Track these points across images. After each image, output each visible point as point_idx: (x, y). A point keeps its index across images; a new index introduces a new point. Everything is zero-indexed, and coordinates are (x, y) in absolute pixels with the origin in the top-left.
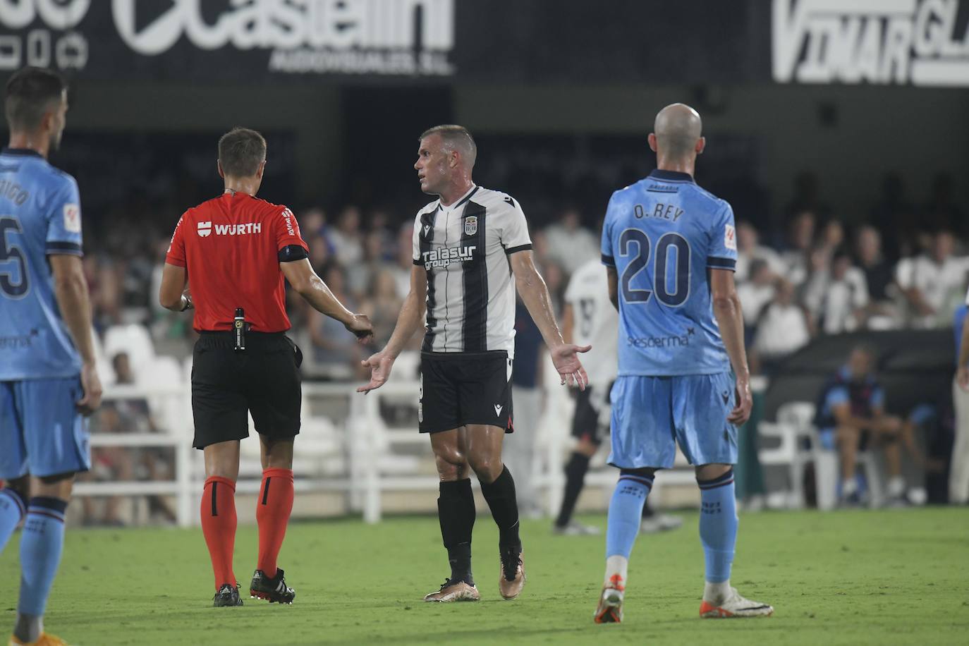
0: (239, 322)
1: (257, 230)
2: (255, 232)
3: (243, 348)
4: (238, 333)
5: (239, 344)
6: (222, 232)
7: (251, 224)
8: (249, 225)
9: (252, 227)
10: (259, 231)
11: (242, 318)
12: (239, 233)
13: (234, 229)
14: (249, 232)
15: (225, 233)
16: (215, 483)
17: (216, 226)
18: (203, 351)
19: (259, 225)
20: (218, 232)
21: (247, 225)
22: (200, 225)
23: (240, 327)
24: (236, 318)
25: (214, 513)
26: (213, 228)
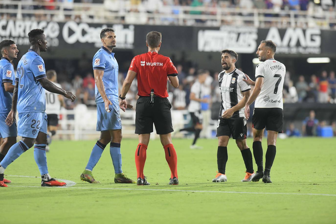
0: (152, 94)
1: (161, 65)
2: (160, 65)
3: (153, 102)
4: (152, 97)
5: (152, 101)
6: (148, 65)
7: (159, 63)
8: (158, 63)
9: (159, 64)
10: (162, 66)
11: (153, 92)
12: (154, 65)
13: (153, 64)
14: (158, 65)
15: (149, 65)
16: (140, 146)
17: (147, 63)
18: (140, 103)
19: (162, 63)
20: (147, 65)
21: (157, 63)
22: (142, 62)
23: (153, 95)
24: (151, 92)
25: (138, 155)
26: (146, 64)
